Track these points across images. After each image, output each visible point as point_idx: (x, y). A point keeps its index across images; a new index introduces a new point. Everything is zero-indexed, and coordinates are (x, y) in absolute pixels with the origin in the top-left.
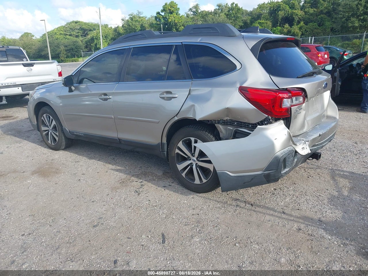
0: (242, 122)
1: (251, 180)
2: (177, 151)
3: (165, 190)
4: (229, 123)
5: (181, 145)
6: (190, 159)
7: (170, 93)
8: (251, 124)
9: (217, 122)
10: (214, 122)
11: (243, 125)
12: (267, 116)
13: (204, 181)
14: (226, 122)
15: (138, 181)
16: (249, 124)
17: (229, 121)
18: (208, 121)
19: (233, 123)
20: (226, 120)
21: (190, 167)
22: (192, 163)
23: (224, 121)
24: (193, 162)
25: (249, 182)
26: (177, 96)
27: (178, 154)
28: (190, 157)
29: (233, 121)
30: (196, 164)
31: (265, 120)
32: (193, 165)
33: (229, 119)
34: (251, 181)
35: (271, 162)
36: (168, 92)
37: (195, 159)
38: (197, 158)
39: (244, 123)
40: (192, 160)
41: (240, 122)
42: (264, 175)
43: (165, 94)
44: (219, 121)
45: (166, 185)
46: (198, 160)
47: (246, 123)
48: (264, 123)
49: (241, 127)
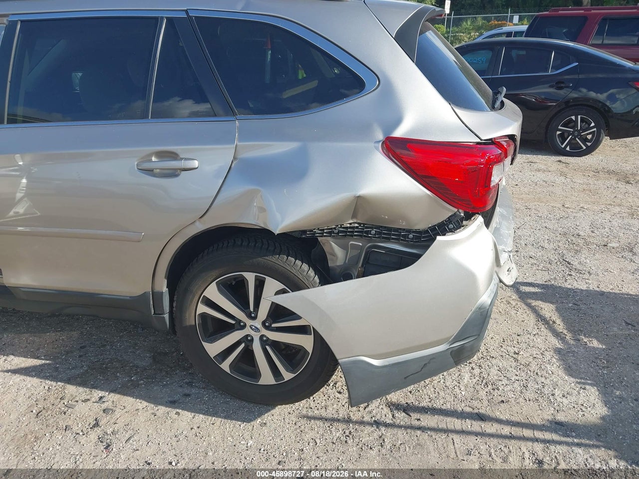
0: (390, 229)
1: (422, 368)
2: (202, 309)
3: (178, 413)
4: (356, 232)
5: (213, 292)
6: (244, 327)
7: (174, 156)
8: (416, 232)
9: (325, 233)
10: (318, 233)
11: (393, 235)
12: (456, 210)
13: (287, 376)
14: (349, 232)
15: (88, 397)
16: (410, 231)
17: (357, 227)
18: (304, 232)
19: (366, 232)
20: (349, 225)
21: (243, 345)
22: (247, 336)
23: (344, 228)
24: (252, 333)
25: (419, 372)
26: (196, 164)
27: (204, 316)
28: (240, 321)
29: (367, 227)
30: (262, 337)
31: (450, 220)
32: (252, 340)
33: (358, 223)
34: (421, 370)
35: (468, 320)
36: (164, 155)
37: (259, 326)
38: (264, 323)
39: (397, 230)
40: (248, 327)
41: (385, 227)
42: (451, 352)
43: (154, 159)
44: (331, 229)
45: (176, 398)
46: (268, 328)
47: (400, 229)
48: (448, 227)
49: (388, 240)
